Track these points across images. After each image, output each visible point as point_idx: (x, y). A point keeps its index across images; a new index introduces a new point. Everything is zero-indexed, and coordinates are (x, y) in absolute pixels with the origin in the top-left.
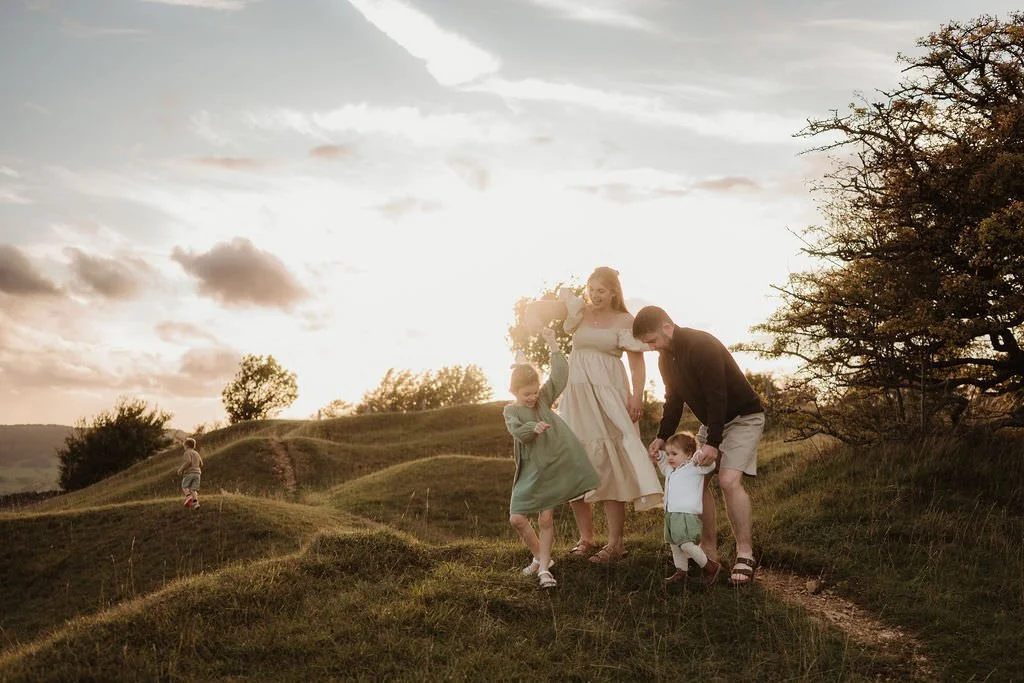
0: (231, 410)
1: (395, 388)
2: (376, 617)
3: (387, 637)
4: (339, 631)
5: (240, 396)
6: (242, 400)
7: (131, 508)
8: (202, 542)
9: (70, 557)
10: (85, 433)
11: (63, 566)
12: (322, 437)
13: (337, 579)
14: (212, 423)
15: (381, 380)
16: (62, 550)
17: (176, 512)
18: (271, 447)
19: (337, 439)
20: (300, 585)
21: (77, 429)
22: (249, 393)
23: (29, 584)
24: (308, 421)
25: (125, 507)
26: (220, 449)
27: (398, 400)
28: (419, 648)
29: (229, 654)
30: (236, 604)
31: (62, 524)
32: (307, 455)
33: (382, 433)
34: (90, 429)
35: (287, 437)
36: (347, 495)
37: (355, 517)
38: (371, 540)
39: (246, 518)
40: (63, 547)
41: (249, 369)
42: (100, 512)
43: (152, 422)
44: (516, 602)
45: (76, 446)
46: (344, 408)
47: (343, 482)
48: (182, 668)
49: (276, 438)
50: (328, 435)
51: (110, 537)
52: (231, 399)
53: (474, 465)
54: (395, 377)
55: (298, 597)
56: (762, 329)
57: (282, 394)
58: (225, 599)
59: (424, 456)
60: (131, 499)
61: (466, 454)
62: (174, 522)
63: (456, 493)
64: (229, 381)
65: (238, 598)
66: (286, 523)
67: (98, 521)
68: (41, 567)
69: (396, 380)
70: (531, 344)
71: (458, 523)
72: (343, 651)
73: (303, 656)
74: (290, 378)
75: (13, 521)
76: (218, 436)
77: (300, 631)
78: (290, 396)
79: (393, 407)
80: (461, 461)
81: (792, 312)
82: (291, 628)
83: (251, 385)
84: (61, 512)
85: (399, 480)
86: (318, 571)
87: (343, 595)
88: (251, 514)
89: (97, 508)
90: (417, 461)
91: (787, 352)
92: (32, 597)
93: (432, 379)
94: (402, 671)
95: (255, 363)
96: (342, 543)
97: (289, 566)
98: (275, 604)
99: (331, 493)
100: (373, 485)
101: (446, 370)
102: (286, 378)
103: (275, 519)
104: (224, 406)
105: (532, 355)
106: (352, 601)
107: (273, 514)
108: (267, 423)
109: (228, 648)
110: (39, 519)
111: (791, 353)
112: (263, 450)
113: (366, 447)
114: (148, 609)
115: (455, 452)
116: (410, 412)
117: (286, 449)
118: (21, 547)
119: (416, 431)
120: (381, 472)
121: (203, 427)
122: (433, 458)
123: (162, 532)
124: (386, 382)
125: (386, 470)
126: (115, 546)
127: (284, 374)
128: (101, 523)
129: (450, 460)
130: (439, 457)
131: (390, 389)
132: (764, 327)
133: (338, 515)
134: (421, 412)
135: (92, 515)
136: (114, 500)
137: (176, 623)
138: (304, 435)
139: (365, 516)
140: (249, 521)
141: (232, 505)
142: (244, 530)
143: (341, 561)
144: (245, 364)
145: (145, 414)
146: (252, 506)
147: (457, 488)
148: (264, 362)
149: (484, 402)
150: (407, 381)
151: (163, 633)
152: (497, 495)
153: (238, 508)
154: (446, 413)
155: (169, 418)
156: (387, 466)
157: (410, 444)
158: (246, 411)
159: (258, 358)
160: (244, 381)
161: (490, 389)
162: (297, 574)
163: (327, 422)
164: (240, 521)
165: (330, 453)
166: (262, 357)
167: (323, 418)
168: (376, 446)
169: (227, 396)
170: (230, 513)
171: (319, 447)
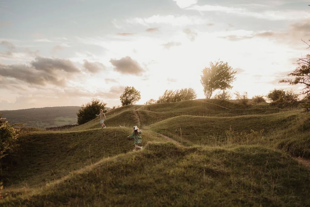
0: (122, 102)
1: (168, 96)
2: (169, 174)
3: (173, 181)
4: (156, 178)
5: (125, 98)
7: (95, 131)
8: (114, 141)
9: (79, 144)
10: (84, 109)
11: (77, 147)
12: (148, 110)
13: (155, 159)
14: (117, 106)
16: (76, 142)
17: (107, 132)
18: (133, 113)
19: (152, 110)
20: (143, 161)
21: (82, 107)
22: (127, 97)
23: (68, 152)
24: (143, 105)
25: (93, 130)
26: (119, 113)
27: (169, 99)
28: (184, 186)
29: (120, 186)
30: (122, 167)
31: (76, 135)
32: (144, 115)
33: (164, 109)
34: (85, 108)
35: (138, 110)
36: (155, 127)
37: (158, 134)
38: (165, 145)
39: (126, 134)
40: (77, 141)
41: (127, 91)
42: (87, 131)
43: (101, 106)
44: (216, 169)
45: (81, 112)
46: (154, 101)
47: (154, 123)
48: (105, 191)
49: (135, 110)
50: (149, 109)
51: (89, 139)
52: (122, 99)
53: (192, 119)
54: (168, 92)
55: (142, 165)
56: (291, 75)
57: (136, 98)
58: (119, 166)
59: (177, 116)
60: (95, 128)
61: (190, 115)
62: (107, 135)
63: (188, 127)
64: (122, 94)
65: (123, 165)
67: (86, 134)
68: (71, 147)
69: (168, 93)
70: (208, 82)
71: (188, 136)
72: (158, 186)
73: (145, 188)
74: (138, 93)
75: (64, 134)
76: (119, 110)
77: (143, 178)
78: (139, 98)
79: (168, 101)
80: (188, 117)
81: (302, 69)
82: (140, 177)
83: (128, 95)
84: (76, 131)
85: (170, 123)
86: (149, 156)
87: (157, 165)
88: (128, 133)
89: (85, 130)
90: (175, 117)
91: (300, 82)
92: (69, 155)
93: (179, 93)
94: (179, 195)
95: (129, 89)
96: (156, 146)
97: (139, 154)
98: (135, 168)
99: (150, 126)
100: (163, 124)
101: (182, 90)
104: (120, 101)
105: (209, 85)
106: (160, 168)
108: (132, 106)
109: (120, 184)
110: (71, 133)
111: (301, 83)
112: (131, 114)
113: (160, 113)
114: (94, 169)
115: (186, 114)
116: (172, 103)
117: (138, 113)
118: (66, 141)
119: (175, 108)
120: (165, 120)
121: (115, 107)
122: (180, 116)
123: (103, 137)
124: (165, 94)
125: (166, 120)
126: (90, 141)
128: (87, 135)
129: (185, 117)
130: (182, 116)
131: (167, 96)
132: (292, 74)
133: (153, 133)
134: (176, 102)
135: (85, 132)
136: (90, 128)
137: (103, 174)
138: (142, 109)
139: (160, 133)
141: (122, 130)
143: (156, 152)
144: (126, 89)
145: (99, 103)
147: (188, 125)
148: (131, 88)
149: (194, 99)
150: (171, 94)
151: (99, 178)
152: (200, 127)
153: (124, 131)
154: (183, 103)
155: (106, 104)
156: (166, 119)
157: (173, 112)
158: (126, 102)
160: (126, 94)
161: (195, 95)
162: (142, 157)
163: (149, 105)
164: (125, 135)
165: (150, 115)
167: (148, 104)
168: (163, 113)
169: (121, 98)
170: (122, 132)
171: (147, 113)
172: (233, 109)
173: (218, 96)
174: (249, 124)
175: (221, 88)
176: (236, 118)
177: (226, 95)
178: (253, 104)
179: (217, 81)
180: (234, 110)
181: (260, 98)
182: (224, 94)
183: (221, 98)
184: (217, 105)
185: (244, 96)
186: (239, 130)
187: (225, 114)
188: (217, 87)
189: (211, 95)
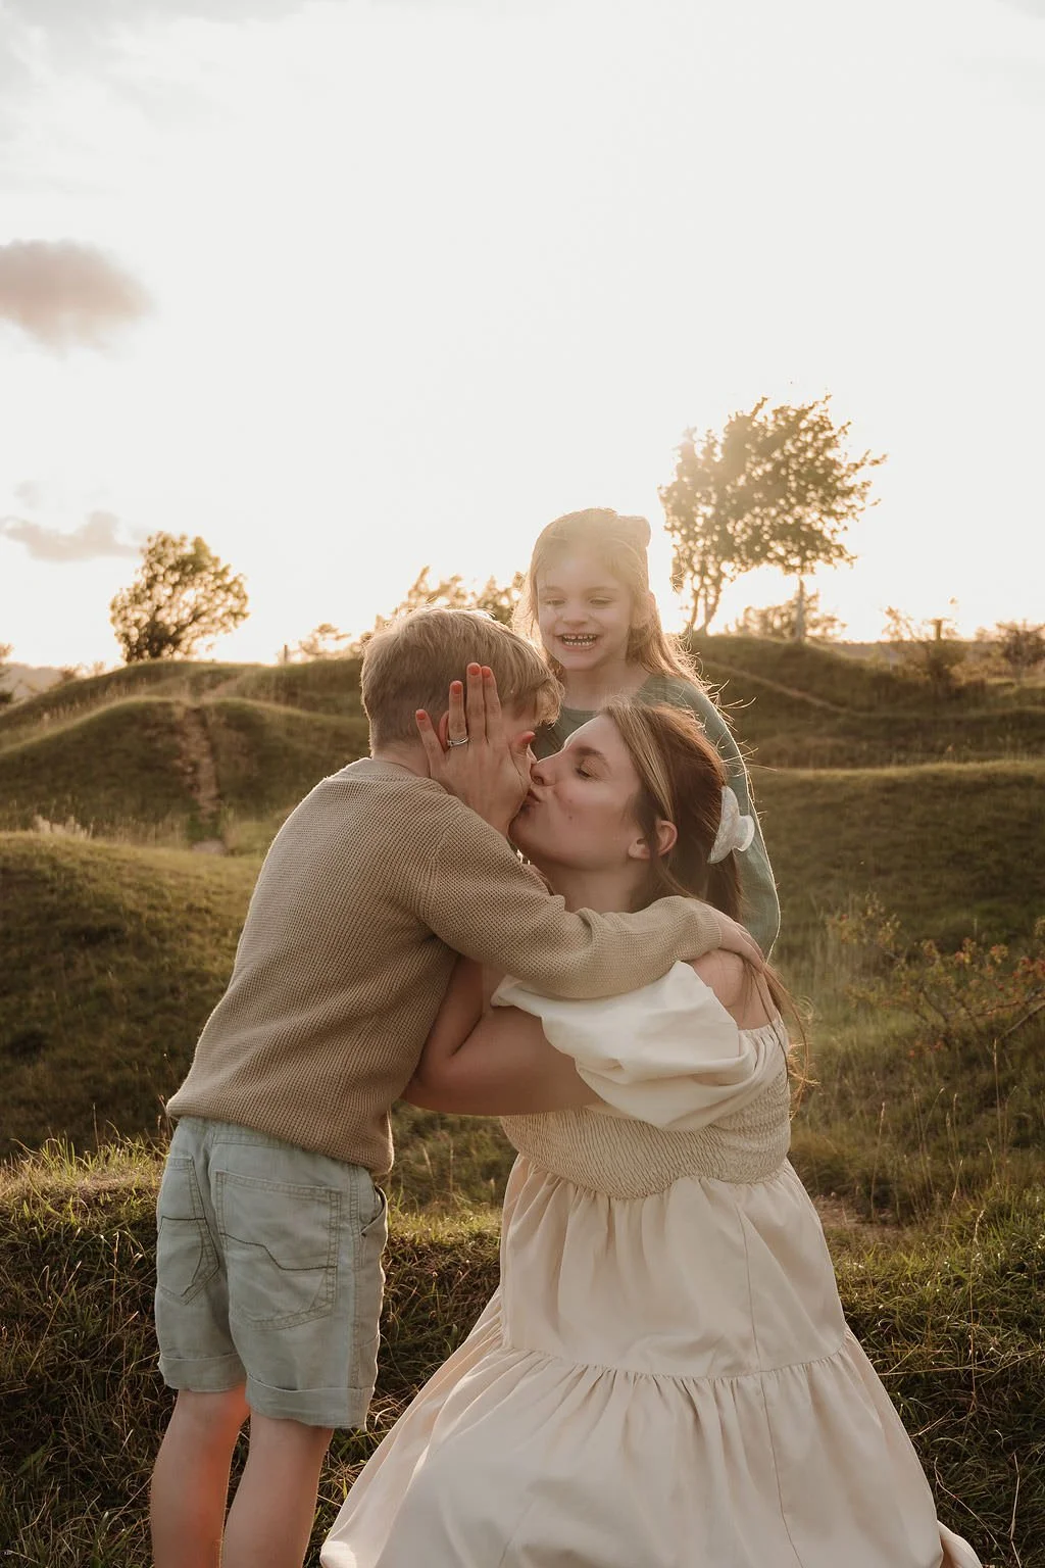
0: (126, 637)
5: (143, 613)
6: (146, 619)
12: (277, 699)
15: (410, 587)
18: (173, 720)
19: (311, 705)
22: (159, 608)
26: (78, 720)
32: (241, 737)
35: (210, 699)
39: (67, 893)
41: (160, 562)
46: (338, 638)
49: (185, 700)
50: (292, 696)
52: (126, 618)
54: (433, 582)
57: (221, 611)
66: (152, 907)
69: (434, 587)
70: (700, 521)
74: (235, 581)
76: (85, 691)
78: (235, 615)
83: (162, 592)
93: (500, 587)
95: (170, 550)
102: (228, 580)
103: (130, 899)
104: (112, 631)
105: (701, 542)
107: (129, 886)
112: (156, 725)
117: (203, 724)
124: (417, 592)
127: (225, 572)
138: (244, 695)
140: (72, 899)
141: (42, 859)
142: (59, 923)
144: (151, 551)
146: (85, 863)
148: (188, 550)
150: (454, 590)
153: (54, 868)
158: (153, 640)
159: (177, 539)
160: (150, 585)
164: (54, 898)
165: (290, 733)
166: (183, 538)
169: (119, 611)
170: (34, 880)
171: (268, 719)
172: (861, 709)
173: (764, 616)
174: (982, 829)
175: (781, 559)
176: (888, 779)
177: (815, 609)
178: (999, 674)
179: (755, 516)
180: (862, 715)
181: (1028, 635)
182: (801, 603)
183: (777, 633)
184: (756, 679)
185: (938, 624)
186: (905, 868)
187: (811, 741)
188: (754, 551)
189: (710, 612)
